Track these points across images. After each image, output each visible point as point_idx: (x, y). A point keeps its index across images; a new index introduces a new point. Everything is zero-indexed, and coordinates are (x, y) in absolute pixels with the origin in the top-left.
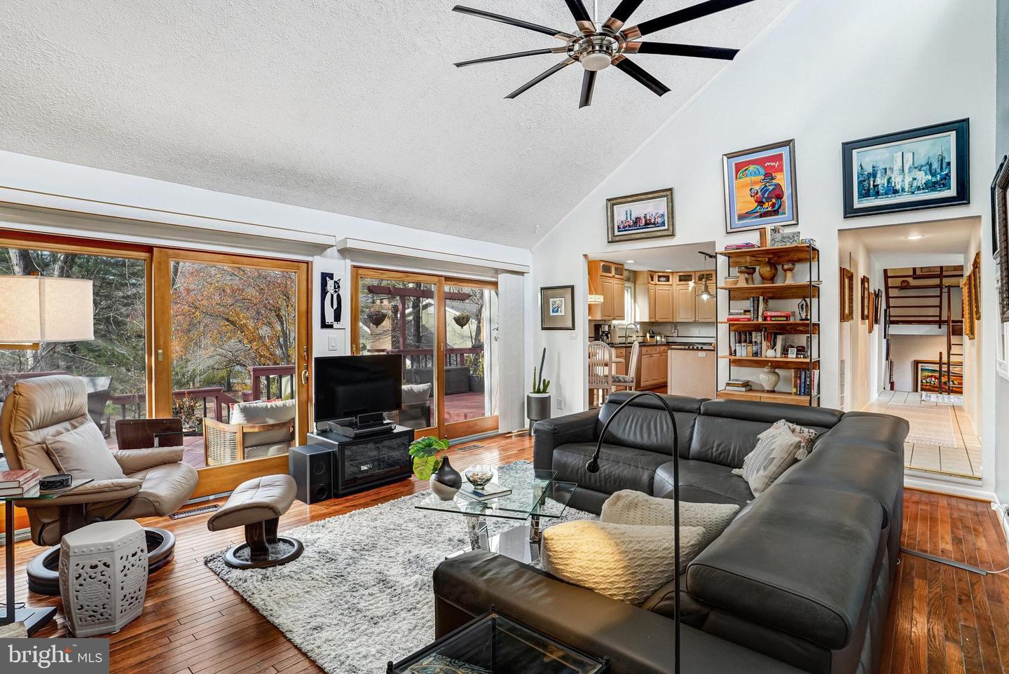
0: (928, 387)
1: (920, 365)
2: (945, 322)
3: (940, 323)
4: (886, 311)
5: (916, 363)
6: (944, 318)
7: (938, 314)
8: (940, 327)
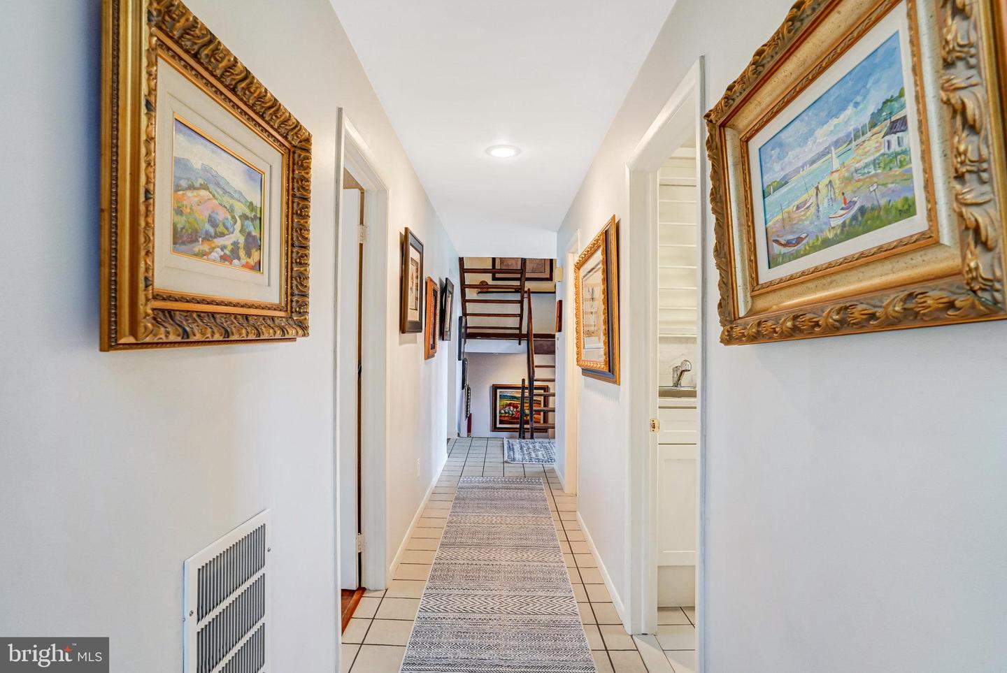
0: (506, 419)
1: (498, 391)
2: (524, 336)
3: (519, 337)
4: (460, 318)
5: (495, 388)
6: (524, 331)
7: (518, 326)
8: (520, 344)
